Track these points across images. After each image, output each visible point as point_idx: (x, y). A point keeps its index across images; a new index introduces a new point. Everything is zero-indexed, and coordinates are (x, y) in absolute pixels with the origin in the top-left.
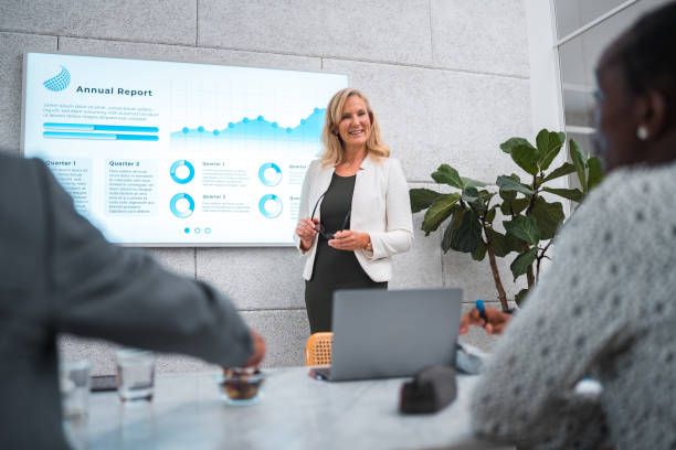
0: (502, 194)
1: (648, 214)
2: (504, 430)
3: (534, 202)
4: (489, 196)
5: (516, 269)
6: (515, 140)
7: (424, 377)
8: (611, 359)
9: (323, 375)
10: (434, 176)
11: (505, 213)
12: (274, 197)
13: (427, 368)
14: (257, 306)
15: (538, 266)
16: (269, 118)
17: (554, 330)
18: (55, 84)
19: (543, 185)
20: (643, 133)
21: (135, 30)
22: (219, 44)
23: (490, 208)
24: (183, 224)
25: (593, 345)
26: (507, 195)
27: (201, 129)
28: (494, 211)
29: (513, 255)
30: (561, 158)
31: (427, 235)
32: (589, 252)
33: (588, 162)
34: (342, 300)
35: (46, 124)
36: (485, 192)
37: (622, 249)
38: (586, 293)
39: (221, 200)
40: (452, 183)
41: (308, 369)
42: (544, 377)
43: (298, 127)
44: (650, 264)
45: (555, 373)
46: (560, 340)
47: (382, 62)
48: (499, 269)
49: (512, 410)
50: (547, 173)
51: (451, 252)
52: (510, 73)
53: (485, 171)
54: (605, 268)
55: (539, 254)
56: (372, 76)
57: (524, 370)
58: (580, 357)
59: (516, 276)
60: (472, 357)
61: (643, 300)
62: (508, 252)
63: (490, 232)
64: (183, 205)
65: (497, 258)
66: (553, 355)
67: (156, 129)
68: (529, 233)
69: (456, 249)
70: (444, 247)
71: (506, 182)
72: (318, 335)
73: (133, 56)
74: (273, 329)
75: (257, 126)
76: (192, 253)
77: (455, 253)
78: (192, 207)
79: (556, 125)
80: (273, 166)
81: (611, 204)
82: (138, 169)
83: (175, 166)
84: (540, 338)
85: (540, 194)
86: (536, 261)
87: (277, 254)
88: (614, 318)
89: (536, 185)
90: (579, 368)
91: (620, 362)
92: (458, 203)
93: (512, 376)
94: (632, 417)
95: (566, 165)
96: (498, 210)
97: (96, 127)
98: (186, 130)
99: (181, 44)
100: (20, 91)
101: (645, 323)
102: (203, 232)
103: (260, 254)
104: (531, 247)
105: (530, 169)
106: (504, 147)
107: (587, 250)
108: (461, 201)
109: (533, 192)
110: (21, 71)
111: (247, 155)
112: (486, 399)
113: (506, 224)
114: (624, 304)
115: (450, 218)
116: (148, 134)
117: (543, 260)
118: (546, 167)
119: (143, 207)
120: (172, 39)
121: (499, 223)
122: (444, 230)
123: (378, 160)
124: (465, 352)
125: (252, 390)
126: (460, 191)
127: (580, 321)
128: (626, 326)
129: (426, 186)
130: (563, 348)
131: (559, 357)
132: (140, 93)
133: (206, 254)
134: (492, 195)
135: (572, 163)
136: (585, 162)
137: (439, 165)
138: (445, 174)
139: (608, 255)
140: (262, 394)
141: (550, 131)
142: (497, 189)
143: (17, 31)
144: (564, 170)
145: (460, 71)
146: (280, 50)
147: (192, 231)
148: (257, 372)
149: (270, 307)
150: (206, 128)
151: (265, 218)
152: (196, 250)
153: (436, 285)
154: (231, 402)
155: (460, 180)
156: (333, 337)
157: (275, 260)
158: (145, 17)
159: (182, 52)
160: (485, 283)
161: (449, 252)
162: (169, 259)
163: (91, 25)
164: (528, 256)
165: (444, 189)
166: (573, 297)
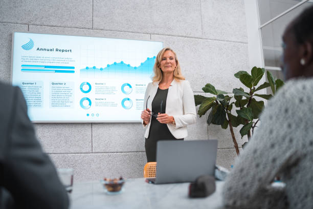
0: (236, 97)
1: (305, 99)
2: (239, 203)
3: (251, 101)
4: (229, 98)
5: (243, 133)
6: (241, 72)
7: (200, 180)
9: (152, 182)
10: (203, 89)
11: (237, 106)
12: (128, 99)
13: (201, 177)
14: (121, 151)
15: (253, 131)
16: (126, 63)
17: (262, 155)
18: (27, 47)
19: (255, 93)
20: (303, 62)
21: (64, 22)
22: (103, 28)
23: (230, 104)
24: (86, 112)
25: (280, 162)
26: (238, 98)
27: (94, 68)
28: (232, 105)
29: (241, 126)
30: (263, 80)
31: (200, 117)
32: (277, 118)
33: (276, 81)
34: (161, 145)
35: (23, 66)
36: (228, 96)
37: (293, 116)
38: (277, 138)
39: (104, 101)
40: (212, 92)
41: (145, 179)
42: (257, 177)
43: (140, 66)
44: (307, 123)
46: (264, 160)
47: (179, 36)
48: (234, 133)
50: (256, 87)
52: (239, 41)
53: (228, 87)
54: (285, 125)
55: (253, 125)
56: (174, 43)
57: (247, 174)
58: (274, 168)
59: (242, 136)
60: (222, 172)
61: (304, 140)
62: (239, 125)
63: (230, 115)
64: (86, 103)
65: (234, 128)
66: (261, 167)
67: (73, 68)
68: (249, 115)
69: (214, 123)
70: (208, 123)
71: (238, 92)
72: (150, 163)
73: (63, 33)
74: (128, 161)
75: (120, 66)
76: (90, 125)
77: (213, 125)
78: (90, 104)
79: (261, 65)
80: (128, 85)
81: (288, 95)
82: (65, 86)
83: (82, 85)
84: (255, 159)
85: (253, 97)
86: (252, 129)
87: (130, 126)
88: (290, 148)
89: (251, 93)
92: (215, 101)
93: (242, 178)
94: (299, 197)
95: (265, 83)
96: (234, 105)
97: (46, 67)
98: (87, 68)
99: (85, 28)
100: (11, 50)
101: (304, 151)
102: (95, 116)
103: (122, 126)
104: (249, 122)
105: (249, 85)
106: (236, 75)
107: (277, 117)
108: (216, 101)
109: (250, 96)
110: (11, 41)
111: (116, 80)
112: (230, 189)
113: (237, 111)
114: (295, 142)
115: (211, 109)
116: (70, 70)
117: (255, 128)
118: (256, 85)
119: (68, 104)
120: (81, 25)
121: (234, 112)
122: (208, 114)
123: (179, 81)
124: (219, 170)
125: (119, 187)
126: (216, 96)
127: (273, 151)
129: (200, 94)
130: (266, 164)
131: (264, 168)
132: (66, 51)
133: (97, 126)
134: (231, 98)
135: (268, 82)
136: (274, 82)
137: (206, 84)
138: (209, 88)
139: (287, 119)
140: (123, 189)
141: (258, 67)
142: (233, 95)
143: (10, 23)
144: (265, 86)
145: (215, 40)
146: (131, 31)
147: (90, 115)
148: (121, 179)
149: (127, 151)
150: (97, 67)
151: (124, 109)
152: (92, 124)
153: (205, 138)
154: (109, 193)
155: (215, 90)
156: (157, 164)
157: (129, 129)
158: (68, 16)
159: (85, 32)
160: (228, 139)
161: (211, 125)
162: (79, 128)
163: (44, 19)
164: (248, 126)
165: (208, 95)
166: (270, 139)
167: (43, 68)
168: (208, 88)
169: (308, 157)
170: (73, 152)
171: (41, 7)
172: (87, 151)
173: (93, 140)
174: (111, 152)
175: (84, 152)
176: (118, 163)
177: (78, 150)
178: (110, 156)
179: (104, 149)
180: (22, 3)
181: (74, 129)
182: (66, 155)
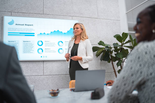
0: (114, 47)
1: (148, 52)
3: (122, 49)
4: (111, 48)
5: (118, 65)
6: (117, 35)
7: (97, 91)
8: (140, 86)
9: (73, 90)
10: (98, 43)
11: (115, 52)
12: (61, 49)
13: (97, 88)
14: (58, 74)
16: (60, 31)
17: (127, 80)
18: (11, 23)
19: (124, 45)
21: (29, 11)
22: (48, 14)
23: (111, 51)
24: (41, 55)
25: (136, 83)
26: (116, 48)
27: (44, 33)
28: (112, 51)
29: (117, 61)
30: (128, 39)
31: (97, 57)
32: (135, 61)
33: (134, 40)
34: (77, 73)
35: (9, 33)
36: (110, 47)
37: (142, 61)
38: (134, 71)
39: (49, 50)
40: (102, 45)
41: (70, 89)
42: (125, 90)
44: (149, 64)
45: (127, 89)
46: (128, 82)
47: (86, 17)
48: (114, 65)
49: (117, 98)
50: (124, 42)
51: (103, 61)
52: (116, 19)
53: (110, 42)
54: (138, 65)
55: (123, 61)
56: (84, 21)
57: (120, 89)
58: (133, 86)
59: (118, 67)
61: (147, 72)
63: (112, 56)
64: (40, 51)
65: (113, 62)
66: (127, 85)
67: (34, 34)
68: (121, 56)
69: (104, 60)
70: (101, 60)
71: (115, 45)
72: (72, 81)
73: (29, 16)
75: (57, 33)
76: (43, 62)
78: (42, 51)
79: (127, 31)
80: (61, 42)
81: (140, 50)
82: (30, 43)
83: (38, 42)
84: (123, 81)
85: (123, 47)
86: (122, 63)
88: (141, 76)
89: (122, 45)
90: (133, 88)
91: (142, 87)
92: (104, 50)
93: (117, 90)
94: (145, 100)
95: (129, 40)
96: (113, 51)
98: (41, 34)
99: (40, 14)
100: (2, 25)
101: (148, 78)
102: (45, 57)
103: (58, 62)
104: (121, 60)
105: (121, 41)
106: (115, 36)
109: (121, 47)
110: (3, 20)
111: (55, 39)
112: (111, 96)
113: (115, 54)
114: (143, 73)
115: (102, 53)
116: (32, 35)
117: (124, 63)
118: (124, 41)
119: (31, 51)
120: (38, 13)
121: (114, 54)
122: (101, 56)
125: (57, 94)
126: (105, 47)
127: (133, 77)
128: (143, 79)
129: (97, 46)
130: (129, 84)
131: (128, 86)
132: (30, 25)
133: (46, 62)
135: (130, 40)
136: (133, 40)
137: (99, 41)
139: (139, 62)
140: (59, 95)
141: (125, 33)
142: (113, 46)
143: (1, 11)
144: (128, 42)
145: (104, 19)
146: (62, 15)
147: (43, 57)
148: (58, 90)
149: (61, 74)
150: (45, 33)
151: (59, 54)
152: (43, 61)
153: (99, 69)
154: (52, 97)
155: (104, 44)
156: (75, 81)
157: (62, 63)
158: (31, 8)
159: (40, 16)
160: (111, 68)
161: (102, 61)
162: (37, 63)
163: (19, 10)
164: (121, 61)
165: (101, 46)
166: (131, 72)
167: (19, 34)
168: (101, 43)
169: (150, 81)
170: (34, 75)
171: (17, 3)
172: (41, 75)
173: (44, 69)
174: (53, 75)
175: (40, 75)
176: (57, 80)
177: (37, 74)
178: (52, 77)
179: (49, 73)
180: (8, 1)
181: (34, 64)
182: (31, 77)
